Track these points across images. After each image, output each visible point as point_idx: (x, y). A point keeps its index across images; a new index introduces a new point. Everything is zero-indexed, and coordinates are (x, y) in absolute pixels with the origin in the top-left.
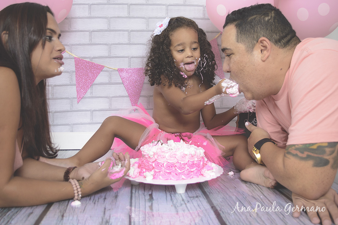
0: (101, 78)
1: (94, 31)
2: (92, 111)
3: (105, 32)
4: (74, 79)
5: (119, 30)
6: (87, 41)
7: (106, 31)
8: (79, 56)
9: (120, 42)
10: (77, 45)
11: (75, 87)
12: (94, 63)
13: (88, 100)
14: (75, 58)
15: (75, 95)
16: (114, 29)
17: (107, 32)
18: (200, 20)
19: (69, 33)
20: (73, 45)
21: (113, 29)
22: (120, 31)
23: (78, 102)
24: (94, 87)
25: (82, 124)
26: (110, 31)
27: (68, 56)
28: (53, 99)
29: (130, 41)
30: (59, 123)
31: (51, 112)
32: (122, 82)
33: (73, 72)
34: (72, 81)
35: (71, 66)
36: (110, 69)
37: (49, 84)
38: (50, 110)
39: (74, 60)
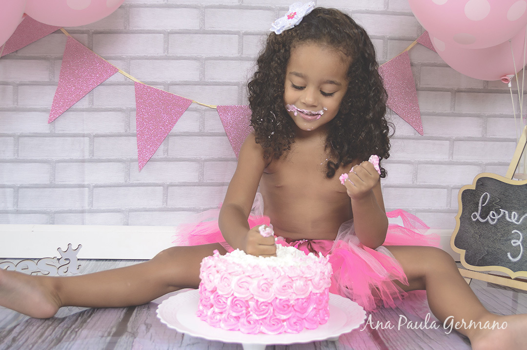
0: (186, 123)
1: (173, 33)
2: (167, 187)
3: (195, 35)
4: (134, 123)
5: (221, 31)
6: (160, 52)
7: (196, 32)
8: (143, 80)
9: (224, 56)
10: (140, 59)
11: (134, 141)
12: (173, 95)
13: (158, 164)
14: (136, 84)
15: (135, 154)
16: (213, 29)
17: (199, 35)
18: (379, 16)
19: (125, 35)
20: (132, 58)
21: (209, 29)
22: (222, 33)
23: (140, 168)
24: (171, 138)
25: (146, 210)
26: (204, 33)
27: (122, 80)
28: (91, 161)
29: (242, 54)
30: (103, 208)
31: (88, 186)
32: (224, 131)
33: (132, 110)
34: (129, 127)
35: (129, 100)
36: (202, 106)
37: (86, 132)
38: (86, 183)
39: (134, 87)
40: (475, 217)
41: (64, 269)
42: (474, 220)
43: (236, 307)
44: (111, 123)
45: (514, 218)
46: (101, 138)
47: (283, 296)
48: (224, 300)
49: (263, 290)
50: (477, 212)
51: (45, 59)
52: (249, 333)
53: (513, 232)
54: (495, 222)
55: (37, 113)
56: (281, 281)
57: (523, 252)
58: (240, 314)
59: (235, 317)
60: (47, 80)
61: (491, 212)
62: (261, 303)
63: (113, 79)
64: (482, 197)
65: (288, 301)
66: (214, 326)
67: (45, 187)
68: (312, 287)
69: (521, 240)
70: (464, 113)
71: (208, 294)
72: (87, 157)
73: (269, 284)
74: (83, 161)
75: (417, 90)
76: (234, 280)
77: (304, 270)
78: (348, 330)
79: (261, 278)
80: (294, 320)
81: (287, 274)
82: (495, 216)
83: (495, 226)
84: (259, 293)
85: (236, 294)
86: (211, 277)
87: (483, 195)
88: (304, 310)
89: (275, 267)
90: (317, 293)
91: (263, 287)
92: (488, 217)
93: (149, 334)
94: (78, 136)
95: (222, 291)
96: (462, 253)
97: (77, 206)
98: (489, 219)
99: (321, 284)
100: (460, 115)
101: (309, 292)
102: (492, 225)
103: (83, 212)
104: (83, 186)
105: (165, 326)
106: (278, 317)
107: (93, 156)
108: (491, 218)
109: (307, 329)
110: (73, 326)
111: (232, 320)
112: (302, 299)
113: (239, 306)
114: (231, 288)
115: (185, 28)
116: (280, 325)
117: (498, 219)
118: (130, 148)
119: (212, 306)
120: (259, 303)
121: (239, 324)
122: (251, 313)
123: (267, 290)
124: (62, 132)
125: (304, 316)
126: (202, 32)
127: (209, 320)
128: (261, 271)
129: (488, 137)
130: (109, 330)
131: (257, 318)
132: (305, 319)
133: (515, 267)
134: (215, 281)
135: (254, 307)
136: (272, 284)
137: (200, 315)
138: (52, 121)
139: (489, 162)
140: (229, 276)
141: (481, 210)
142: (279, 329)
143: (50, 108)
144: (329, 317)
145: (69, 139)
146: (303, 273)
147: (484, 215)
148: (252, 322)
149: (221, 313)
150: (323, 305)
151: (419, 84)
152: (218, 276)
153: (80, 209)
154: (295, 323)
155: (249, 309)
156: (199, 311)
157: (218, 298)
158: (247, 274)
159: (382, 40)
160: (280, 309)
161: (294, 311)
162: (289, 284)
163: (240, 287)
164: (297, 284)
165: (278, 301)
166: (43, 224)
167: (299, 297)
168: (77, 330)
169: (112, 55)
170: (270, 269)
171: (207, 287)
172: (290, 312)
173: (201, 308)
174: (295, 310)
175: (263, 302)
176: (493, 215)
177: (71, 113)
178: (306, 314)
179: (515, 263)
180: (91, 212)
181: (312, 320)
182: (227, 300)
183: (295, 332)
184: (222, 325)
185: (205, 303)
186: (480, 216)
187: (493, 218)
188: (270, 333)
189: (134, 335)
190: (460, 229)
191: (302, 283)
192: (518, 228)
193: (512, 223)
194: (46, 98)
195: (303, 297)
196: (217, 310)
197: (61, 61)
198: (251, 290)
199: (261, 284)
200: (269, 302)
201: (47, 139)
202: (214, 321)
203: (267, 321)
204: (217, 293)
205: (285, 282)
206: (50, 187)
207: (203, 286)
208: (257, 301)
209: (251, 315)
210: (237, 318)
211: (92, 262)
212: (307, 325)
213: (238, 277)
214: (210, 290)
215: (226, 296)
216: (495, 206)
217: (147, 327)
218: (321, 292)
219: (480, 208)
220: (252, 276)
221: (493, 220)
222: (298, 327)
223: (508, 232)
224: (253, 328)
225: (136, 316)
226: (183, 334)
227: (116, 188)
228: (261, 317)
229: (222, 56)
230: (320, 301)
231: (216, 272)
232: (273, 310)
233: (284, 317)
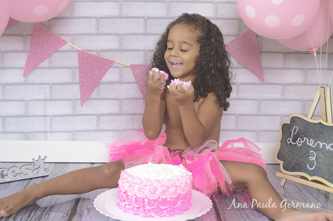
0: (110, 75)
1: (101, 18)
2: (99, 116)
3: (116, 19)
4: (77, 76)
5: (133, 16)
6: (93, 30)
7: (117, 17)
8: (83, 48)
9: (134, 32)
10: (81, 35)
11: (78, 86)
13: (94, 102)
14: (78, 51)
15: (78, 96)
16: (127, 15)
19: (71, 20)
20: (76, 35)
21: (125, 15)
23: (82, 105)
24: (101, 86)
25: (86, 131)
26: (122, 18)
27: (70, 49)
28: (51, 100)
29: (146, 31)
30: (58, 130)
31: (49, 116)
32: (135, 81)
33: (76, 68)
34: (75, 79)
35: (74, 61)
36: (121, 65)
37: (47, 82)
38: (48, 114)
39: (77, 53)
40: (289, 141)
41: (36, 171)
42: (289, 143)
43: (137, 202)
44: (63, 76)
45: (312, 143)
46: (57, 85)
47: (163, 196)
48: (131, 197)
49: (152, 193)
50: (291, 138)
51: (20, 35)
52: (144, 217)
53: (310, 152)
54: (300, 145)
55: (16, 70)
56: (162, 188)
57: (316, 165)
58: (140, 206)
59: (137, 207)
60: (22, 49)
61: (299, 139)
62: (151, 200)
63: (64, 48)
64: (293, 129)
65: (166, 199)
66: (125, 212)
67: (22, 116)
68: (180, 191)
69: (315, 157)
70: (291, 67)
71: (122, 194)
72: (48, 97)
73: (156, 190)
74: (46, 100)
75: (261, 53)
76: (137, 187)
77: (175, 181)
78: (199, 215)
79: (151, 186)
80: (170, 209)
81: (165, 184)
82: (300, 141)
83: (300, 147)
84: (150, 195)
85: (137, 195)
86: (124, 185)
87: (294, 128)
88: (175, 204)
89: (159, 180)
90: (183, 194)
91: (152, 192)
92: (297, 141)
93: (89, 215)
94: (42, 85)
95: (130, 193)
96: (281, 163)
97: (42, 129)
98: (297, 143)
99: (185, 189)
100: (289, 69)
101: (178, 194)
102: (299, 147)
103: (46, 132)
104: (46, 116)
105: (98, 212)
106: (160, 208)
107: (52, 97)
108: (298, 142)
109: (177, 214)
110: (46, 210)
111: (135, 209)
112: (174, 198)
113: (139, 201)
114: (135, 192)
115: (109, 15)
116: (162, 212)
117: (302, 143)
118: (75, 91)
119: (124, 201)
120: (150, 200)
121: (139, 211)
122: (146, 205)
123: (155, 193)
124: (32, 82)
125: (175, 207)
126: (121, 17)
127: (123, 208)
128: (151, 183)
129: (308, 82)
130: (67, 212)
131: (149, 208)
132: (176, 208)
133: (311, 174)
134: (126, 187)
135: (147, 202)
136: (157, 190)
137: (118, 205)
138: (25, 75)
139: (308, 99)
140: (134, 185)
141: (293, 137)
142: (161, 214)
143: (24, 66)
144: (191, 207)
145: (37, 86)
146: (175, 183)
147: (295, 140)
148: (146, 210)
149: (130, 205)
150: (187, 200)
151: (262, 49)
152: (128, 184)
153: (44, 130)
154: (170, 211)
155: (145, 203)
156: (117, 203)
157: (128, 196)
158: (144, 184)
159: (237, 21)
160: (162, 204)
161: (170, 205)
162: (167, 189)
163: (140, 191)
164: (171, 190)
165: (160, 199)
166: (21, 140)
167: (172, 197)
168: (49, 212)
169: (63, 33)
170: (156, 181)
171: (122, 190)
172: (167, 205)
173: (119, 201)
174: (170, 203)
175: (152, 200)
176: (300, 140)
177: (38, 70)
178: (177, 206)
179: (311, 171)
180: (52, 132)
181: (180, 209)
182: (133, 198)
183: (170, 216)
184: (130, 211)
185: (121, 199)
186: (292, 140)
187: (299, 143)
188: (156, 216)
189: (81, 216)
190: (280, 148)
191: (174, 189)
192: (314, 149)
193: (310, 146)
194: (22, 60)
195: (175, 197)
196: (127, 203)
197: (30, 37)
198: (145, 193)
199: (151, 189)
200: (156, 199)
201: (23, 86)
202: (126, 209)
203: (155, 210)
204: (127, 194)
205: (164, 189)
206: (25, 117)
207: (120, 189)
208: (149, 199)
209: (146, 207)
210: (138, 208)
211: (52, 164)
212: (177, 212)
213: (139, 186)
214: (124, 192)
215: (133, 196)
216: (301, 135)
217: (88, 211)
218: (185, 193)
219: (292, 136)
220: (147, 185)
221: (300, 143)
222: (172, 213)
223: (308, 152)
224: (147, 214)
225: (82, 204)
226: (108, 217)
227: (67, 117)
228: (151, 208)
229: (133, 33)
230: (185, 198)
231: (127, 182)
232: (158, 204)
233: (164, 208)
